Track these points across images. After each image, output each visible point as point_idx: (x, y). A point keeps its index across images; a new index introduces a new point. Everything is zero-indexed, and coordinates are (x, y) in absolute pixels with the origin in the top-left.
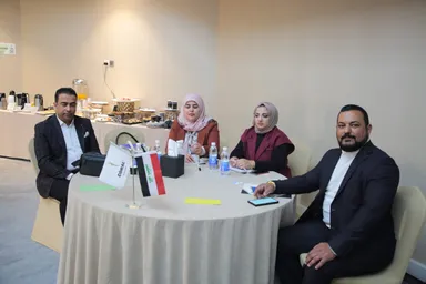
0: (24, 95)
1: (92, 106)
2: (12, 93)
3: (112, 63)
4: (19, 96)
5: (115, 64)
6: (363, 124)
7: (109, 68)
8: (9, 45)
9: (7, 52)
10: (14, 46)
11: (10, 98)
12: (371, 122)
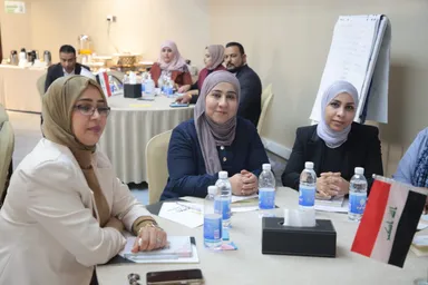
0: (34, 52)
1: (97, 60)
2: (23, 50)
3: (114, 19)
4: (29, 54)
5: (118, 19)
6: (239, 54)
7: (113, 24)
8: (18, 4)
9: (17, 11)
10: (23, 4)
11: (22, 55)
12: (246, 53)
